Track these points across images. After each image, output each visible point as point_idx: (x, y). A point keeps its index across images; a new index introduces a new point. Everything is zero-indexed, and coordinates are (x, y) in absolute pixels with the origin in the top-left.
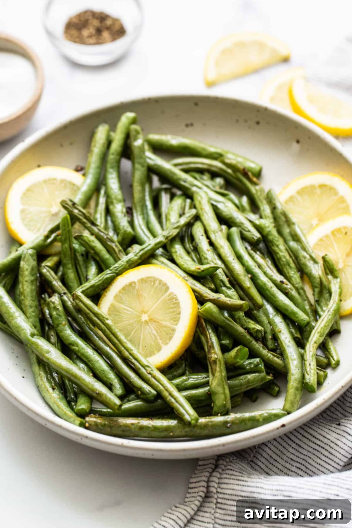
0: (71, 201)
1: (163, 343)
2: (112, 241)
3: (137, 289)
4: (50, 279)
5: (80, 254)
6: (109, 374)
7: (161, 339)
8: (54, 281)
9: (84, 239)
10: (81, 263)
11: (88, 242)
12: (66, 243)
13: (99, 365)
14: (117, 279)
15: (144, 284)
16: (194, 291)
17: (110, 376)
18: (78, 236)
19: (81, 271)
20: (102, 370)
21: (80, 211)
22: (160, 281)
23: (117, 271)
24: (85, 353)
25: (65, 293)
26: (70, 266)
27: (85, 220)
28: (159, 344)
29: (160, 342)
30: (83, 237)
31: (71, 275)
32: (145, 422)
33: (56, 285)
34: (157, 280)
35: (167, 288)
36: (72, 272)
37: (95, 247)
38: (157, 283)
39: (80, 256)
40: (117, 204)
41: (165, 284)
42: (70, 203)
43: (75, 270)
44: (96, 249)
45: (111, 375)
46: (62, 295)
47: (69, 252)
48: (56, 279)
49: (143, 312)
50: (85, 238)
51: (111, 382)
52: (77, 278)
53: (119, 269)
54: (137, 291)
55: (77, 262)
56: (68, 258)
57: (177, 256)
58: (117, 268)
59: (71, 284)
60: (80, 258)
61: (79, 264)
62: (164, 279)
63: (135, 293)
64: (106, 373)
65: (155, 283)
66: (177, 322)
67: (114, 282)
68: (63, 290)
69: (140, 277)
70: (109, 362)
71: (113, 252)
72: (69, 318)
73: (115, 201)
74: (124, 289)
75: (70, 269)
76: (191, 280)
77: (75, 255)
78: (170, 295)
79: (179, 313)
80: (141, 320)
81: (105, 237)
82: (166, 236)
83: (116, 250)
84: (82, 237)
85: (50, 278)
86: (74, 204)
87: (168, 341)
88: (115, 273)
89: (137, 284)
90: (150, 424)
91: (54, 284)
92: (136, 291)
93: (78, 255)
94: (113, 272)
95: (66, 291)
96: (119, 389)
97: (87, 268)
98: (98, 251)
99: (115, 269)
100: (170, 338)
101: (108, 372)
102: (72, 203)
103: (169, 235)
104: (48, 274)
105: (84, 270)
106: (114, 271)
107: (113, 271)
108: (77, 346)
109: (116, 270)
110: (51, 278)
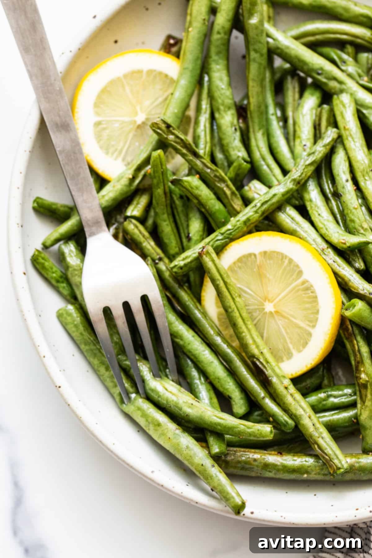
0: (164, 122)
1: (294, 348)
2: (222, 180)
3: (257, 265)
4: (138, 239)
5: (178, 196)
6: (227, 384)
7: (291, 343)
8: (144, 242)
9: (184, 185)
10: (180, 209)
11: (190, 189)
12: (159, 188)
13: (212, 369)
14: (231, 246)
15: (268, 262)
16: (336, 275)
17: (228, 387)
18: (175, 179)
19: (180, 218)
20: (217, 377)
21: (177, 137)
22: (291, 261)
23: (231, 236)
24: (192, 351)
25: (160, 259)
26: (165, 216)
27: (184, 151)
28: (289, 349)
29: (291, 346)
30: (183, 183)
31: (167, 228)
32: (272, 458)
33: (149, 247)
34: (286, 258)
35: (300, 273)
36: (167, 225)
37: (200, 196)
38: (286, 261)
39: (177, 199)
40: (225, 111)
41: (297, 266)
42: (163, 126)
43: (172, 220)
44: (200, 198)
45: (230, 386)
46: (157, 261)
47: (164, 200)
48: (148, 238)
49: (266, 299)
50: (186, 184)
51: (230, 395)
52: (175, 231)
53: (233, 233)
54: (258, 267)
55: (173, 206)
56: (162, 207)
57: (311, 207)
58: (231, 231)
59: (166, 241)
60: (178, 202)
61: (176, 209)
62: (297, 259)
63: (255, 270)
64: (223, 382)
65: (283, 262)
66: (314, 324)
67: (226, 250)
68: (158, 254)
69: (263, 249)
70: (227, 366)
71: (224, 196)
72: (168, 294)
73: (222, 108)
74: (240, 260)
75: (165, 221)
76: (332, 255)
77: (172, 198)
78: (303, 283)
79: (317, 312)
80: (264, 309)
81: (212, 175)
82: (297, 180)
83: (228, 192)
84: (180, 182)
85: (138, 236)
86: (168, 126)
87: (301, 348)
88: (228, 238)
89: (258, 256)
90: (278, 461)
91: (145, 246)
92: (256, 267)
93: (175, 198)
94: (225, 237)
95: (162, 255)
96: (240, 406)
97: (188, 219)
98: (203, 201)
99: (228, 232)
100: (305, 344)
101: (225, 381)
102: (166, 125)
103: (301, 178)
104: (136, 231)
105: (183, 218)
106: (227, 236)
107: (225, 235)
108: (182, 340)
109: (230, 234)
110: (141, 237)
